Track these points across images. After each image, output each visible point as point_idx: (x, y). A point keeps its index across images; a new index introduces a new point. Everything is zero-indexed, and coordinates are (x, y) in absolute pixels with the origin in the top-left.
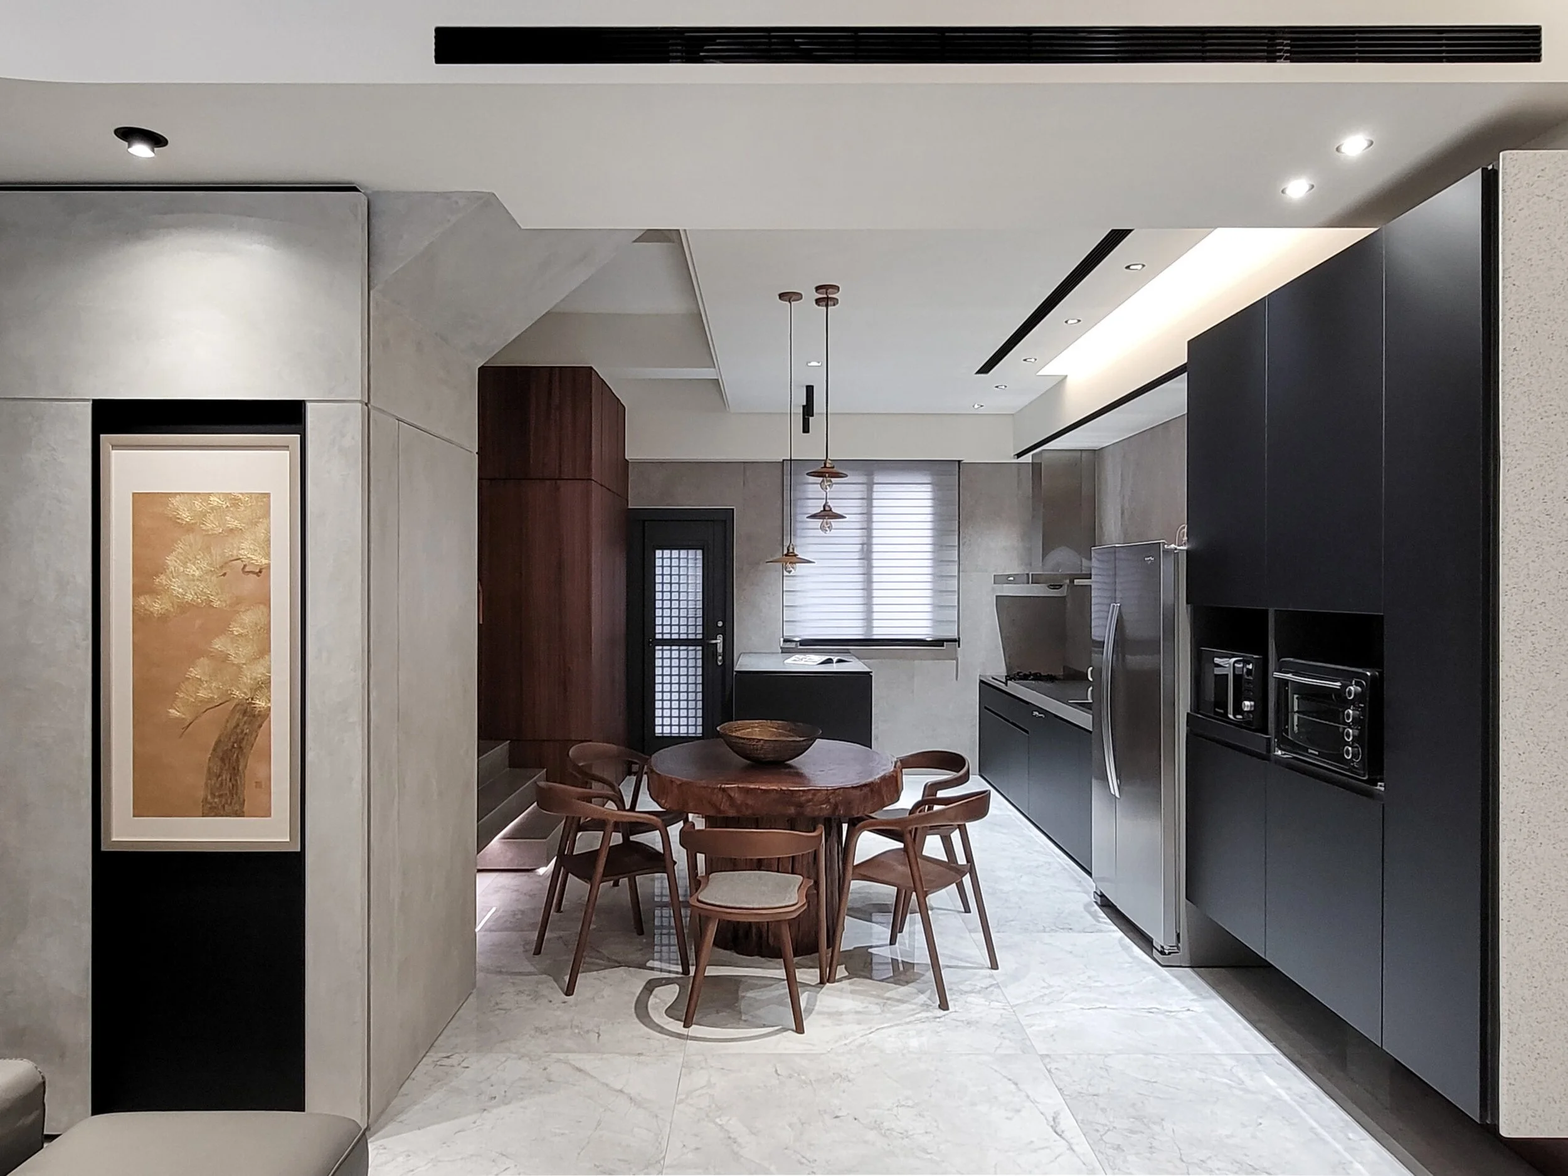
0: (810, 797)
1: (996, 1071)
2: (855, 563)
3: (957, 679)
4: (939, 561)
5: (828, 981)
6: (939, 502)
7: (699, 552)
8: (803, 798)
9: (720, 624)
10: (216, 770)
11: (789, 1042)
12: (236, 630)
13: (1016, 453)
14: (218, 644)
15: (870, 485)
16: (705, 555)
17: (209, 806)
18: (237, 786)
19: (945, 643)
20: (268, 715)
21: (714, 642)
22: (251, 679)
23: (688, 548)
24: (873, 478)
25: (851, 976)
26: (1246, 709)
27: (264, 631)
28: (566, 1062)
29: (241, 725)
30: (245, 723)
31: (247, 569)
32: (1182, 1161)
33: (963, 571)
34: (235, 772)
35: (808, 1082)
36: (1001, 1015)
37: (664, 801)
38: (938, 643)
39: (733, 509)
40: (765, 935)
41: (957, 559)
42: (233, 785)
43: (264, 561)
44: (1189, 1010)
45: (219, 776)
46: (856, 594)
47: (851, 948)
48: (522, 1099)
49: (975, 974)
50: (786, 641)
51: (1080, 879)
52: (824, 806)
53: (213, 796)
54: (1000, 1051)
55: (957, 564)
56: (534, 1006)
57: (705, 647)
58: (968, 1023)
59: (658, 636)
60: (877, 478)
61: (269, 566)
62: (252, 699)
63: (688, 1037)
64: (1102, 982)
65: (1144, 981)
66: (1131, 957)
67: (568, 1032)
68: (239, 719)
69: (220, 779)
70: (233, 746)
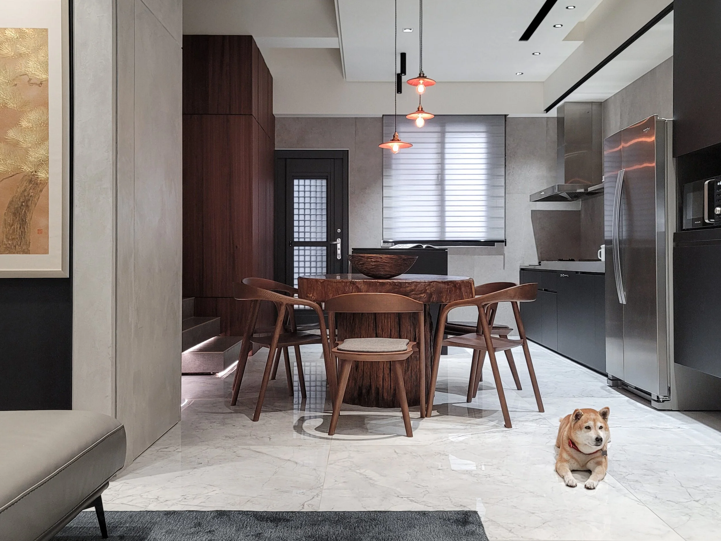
0: (413, 287)
1: (548, 452)
2: (431, 187)
3: (504, 269)
4: (491, 186)
5: (426, 416)
6: (492, 145)
7: (324, 182)
8: (408, 289)
9: (339, 231)
10: (10, 221)
11: (404, 441)
12: (24, 124)
13: (545, 109)
14: (12, 134)
15: (443, 133)
16: (329, 183)
17: (5, 246)
18: (25, 232)
19: (496, 243)
20: (47, 183)
21: (335, 243)
22: (35, 158)
23: (316, 178)
24: (445, 129)
25: (441, 415)
26: (717, 213)
27: (45, 125)
28: (249, 449)
29: (28, 190)
30: (31, 188)
31: (32, 82)
32: (682, 486)
33: (508, 194)
34: (23, 222)
35: (418, 456)
36: (549, 430)
37: (311, 295)
38: (490, 243)
39: (348, 150)
40: (381, 391)
41: (503, 184)
42: (22, 232)
43: (44, 76)
44: (679, 428)
45: (12, 225)
46: (433, 209)
47: (441, 404)
48: (220, 464)
49: (528, 414)
50: (384, 242)
51: (596, 377)
52: (423, 295)
53: (8, 239)
54: (548, 444)
55: (503, 188)
56: (222, 427)
57: (329, 247)
58: (526, 433)
59: (296, 240)
60: (448, 128)
61: (47, 80)
62: (35, 172)
63: (332, 439)
64: (616, 417)
65: (646, 416)
66: (636, 407)
67: (249, 437)
68: (26, 186)
69: (13, 227)
70: (22, 205)
